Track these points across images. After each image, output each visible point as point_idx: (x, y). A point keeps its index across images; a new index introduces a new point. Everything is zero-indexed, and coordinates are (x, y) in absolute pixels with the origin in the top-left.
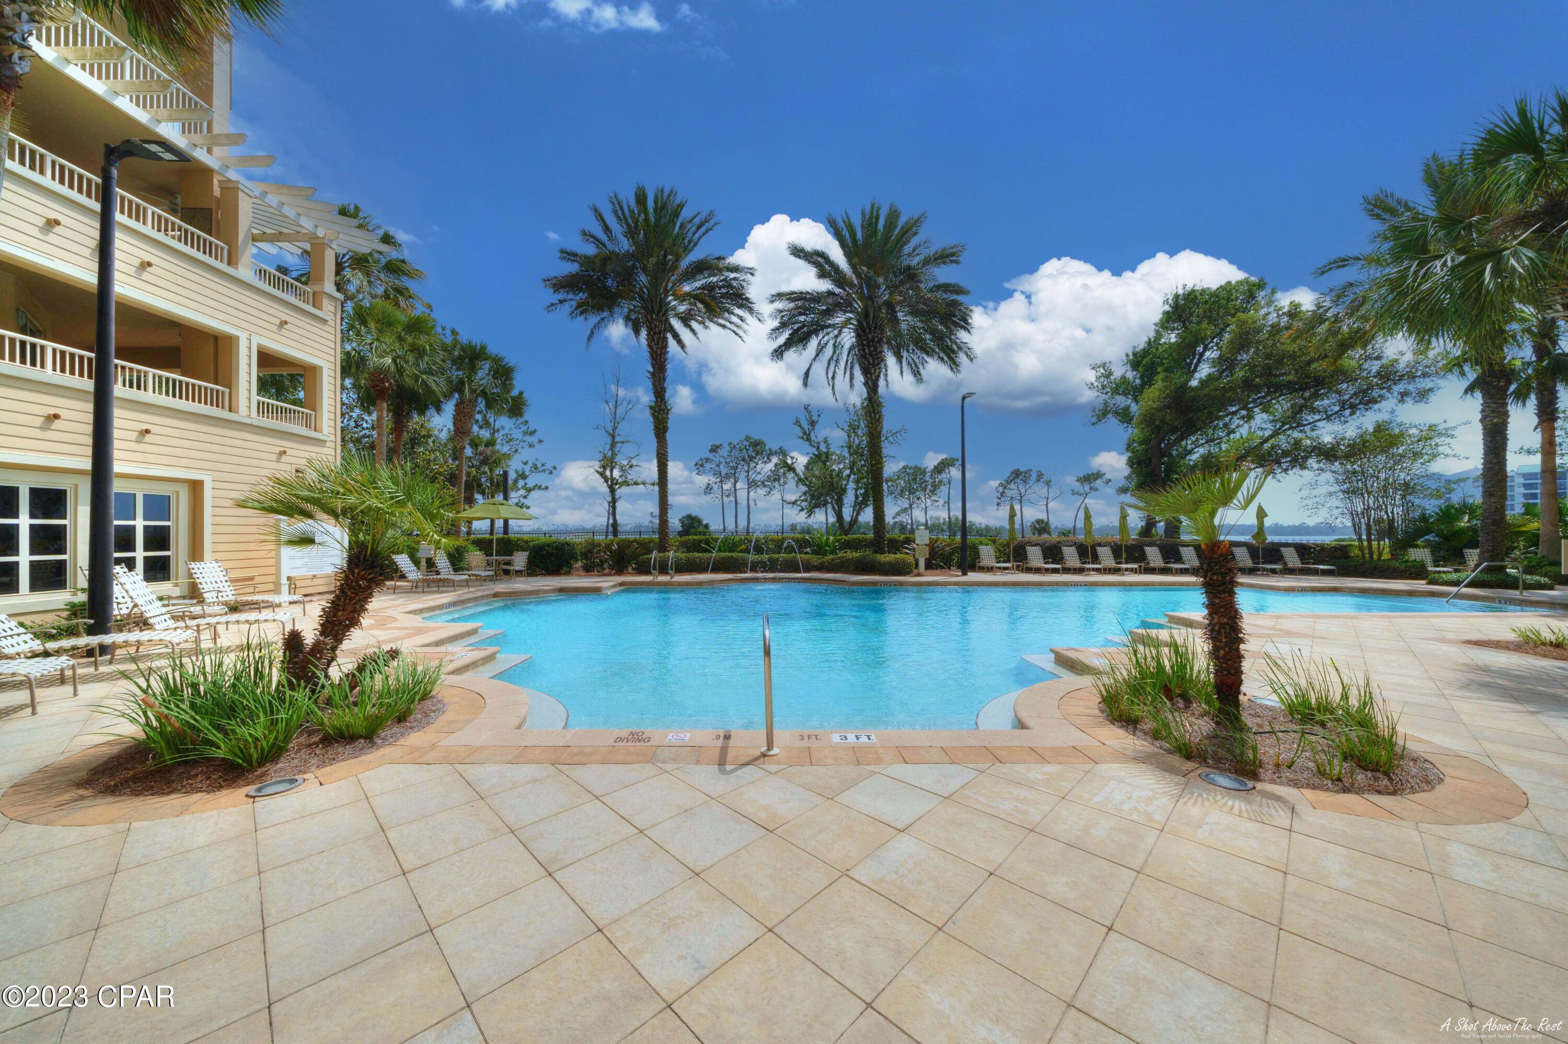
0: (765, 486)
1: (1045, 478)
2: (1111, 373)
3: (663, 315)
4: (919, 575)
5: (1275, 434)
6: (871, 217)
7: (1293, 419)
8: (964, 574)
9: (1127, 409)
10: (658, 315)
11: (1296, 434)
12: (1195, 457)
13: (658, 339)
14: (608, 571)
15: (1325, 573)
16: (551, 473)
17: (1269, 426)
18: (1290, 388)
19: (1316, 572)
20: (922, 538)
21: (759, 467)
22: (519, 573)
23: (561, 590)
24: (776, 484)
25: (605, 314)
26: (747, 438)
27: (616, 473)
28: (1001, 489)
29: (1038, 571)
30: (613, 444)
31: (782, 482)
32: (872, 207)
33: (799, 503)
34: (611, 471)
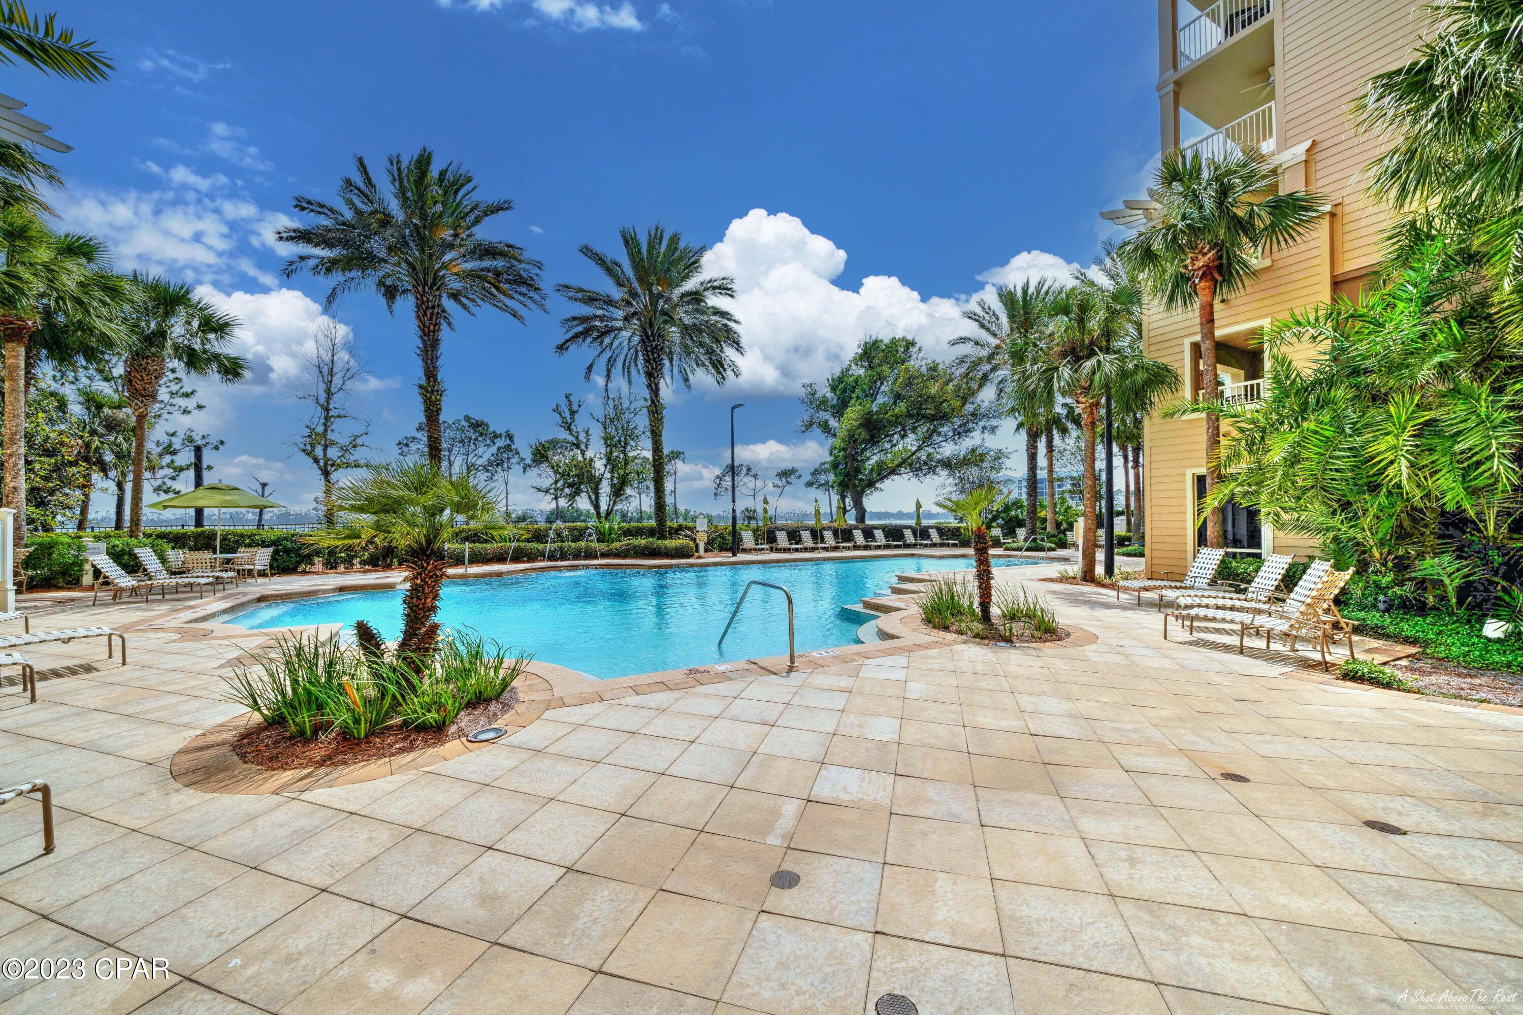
0: (488, 471)
1: (753, 472)
2: (815, 393)
3: (438, 289)
4: (699, 557)
5: (920, 448)
6: (655, 237)
7: (927, 439)
8: (734, 555)
9: (826, 422)
10: (431, 288)
11: (931, 450)
12: (871, 462)
13: (432, 314)
14: (359, 566)
15: (954, 545)
16: (217, 448)
17: (915, 443)
18: (932, 419)
19: (948, 545)
20: (702, 526)
21: (481, 450)
22: (262, 574)
23: (342, 589)
24: (499, 469)
25: (354, 274)
26: (467, 418)
27: (333, 453)
28: (718, 481)
29: (785, 550)
30: (327, 418)
31: (505, 466)
32: (657, 229)
33: (552, 491)
34: (325, 450)
